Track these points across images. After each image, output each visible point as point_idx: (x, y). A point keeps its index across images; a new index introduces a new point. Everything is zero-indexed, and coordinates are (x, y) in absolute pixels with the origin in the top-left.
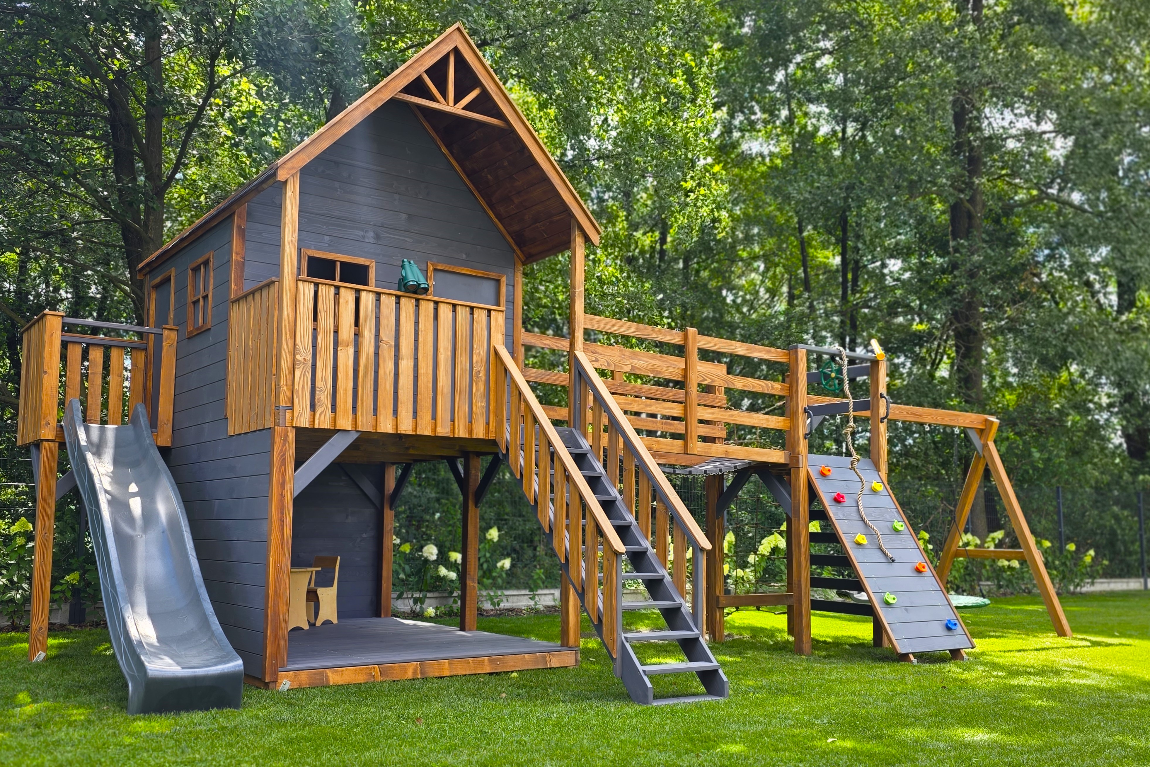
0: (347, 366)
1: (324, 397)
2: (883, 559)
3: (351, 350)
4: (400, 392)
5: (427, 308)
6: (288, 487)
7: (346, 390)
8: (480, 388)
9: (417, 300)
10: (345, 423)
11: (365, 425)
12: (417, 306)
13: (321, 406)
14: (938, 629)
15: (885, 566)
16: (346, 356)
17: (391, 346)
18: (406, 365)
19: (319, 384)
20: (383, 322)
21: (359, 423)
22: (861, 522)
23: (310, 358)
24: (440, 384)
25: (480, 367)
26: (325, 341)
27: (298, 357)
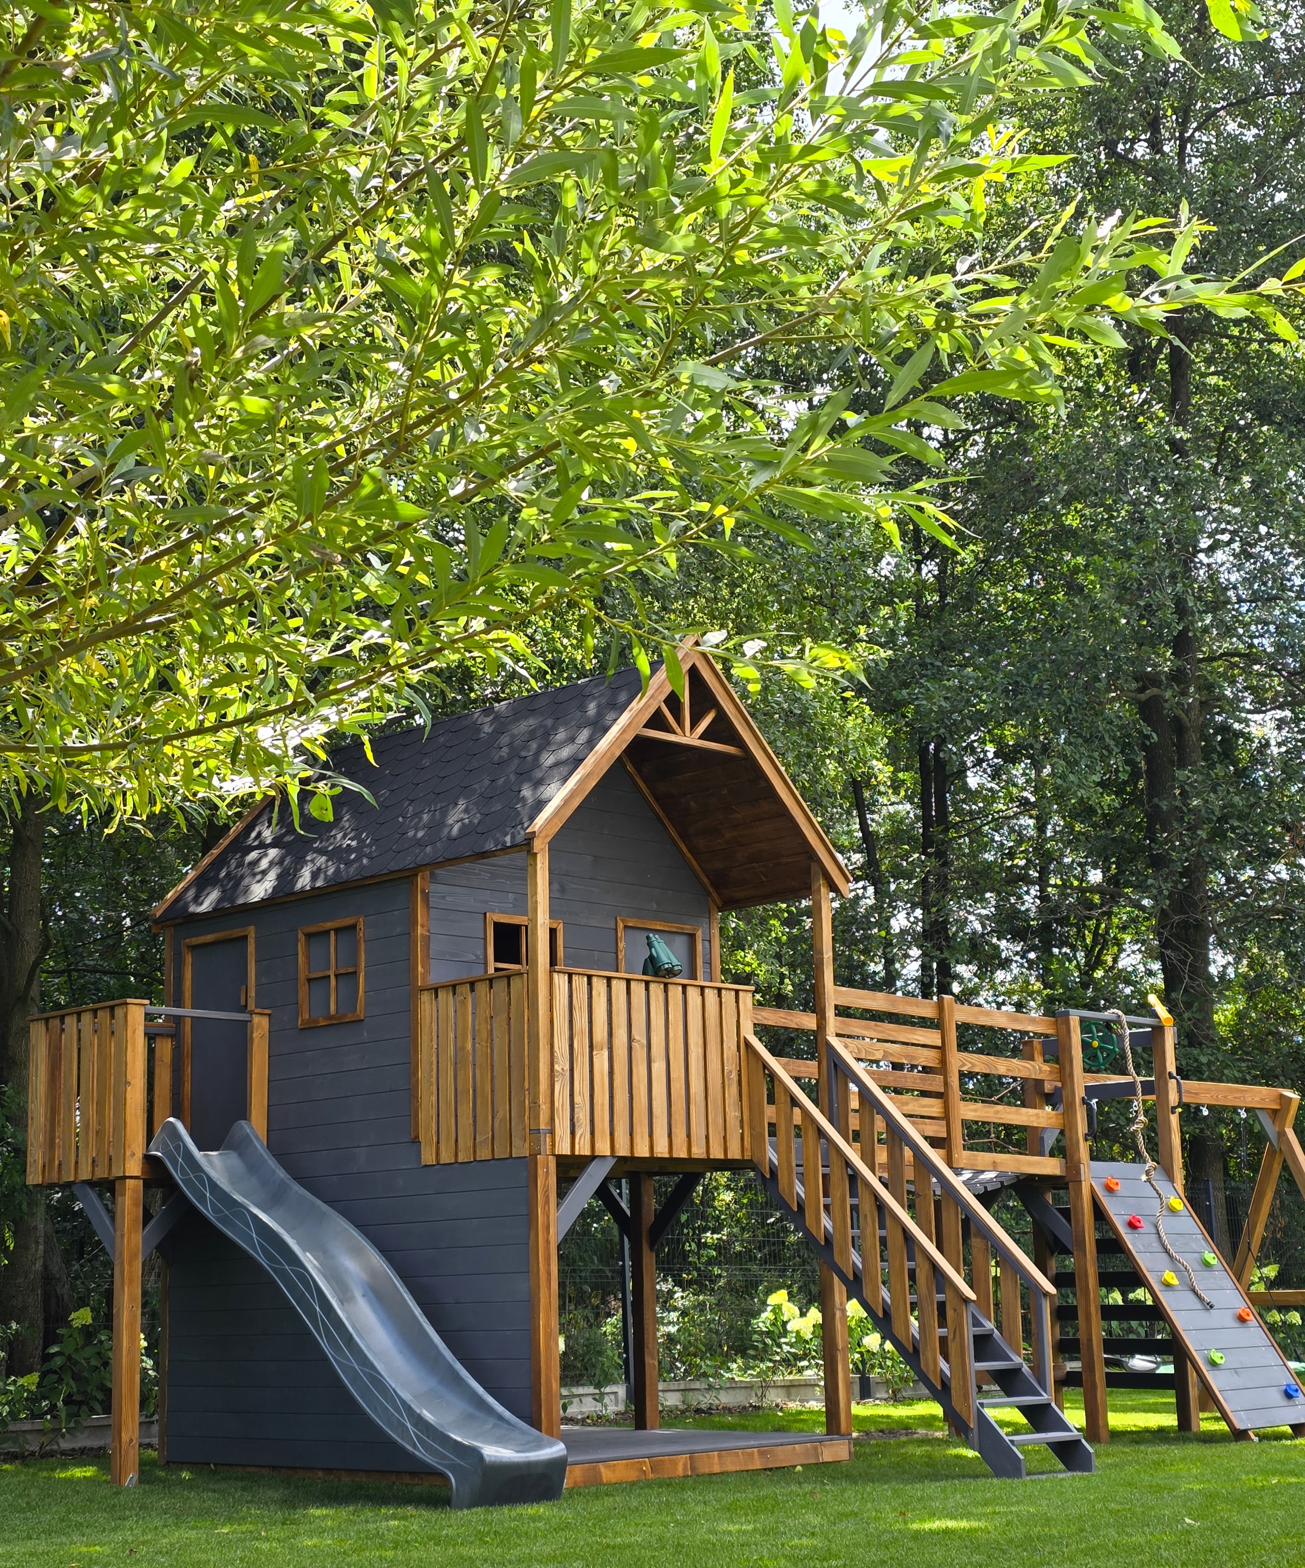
0: (602, 1074)
1: (583, 1116)
2: (1198, 1306)
3: (606, 1053)
4: (654, 1103)
5: (675, 992)
6: (553, 1229)
7: (603, 1104)
8: (732, 1091)
9: (666, 985)
10: (603, 1145)
11: (623, 1151)
12: (666, 991)
13: (580, 1127)
14: (1277, 1397)
15: (1203, 1314)
16: (602, 1062)
17: (643, 1045)
18: (659, 1067)
19: (577, 1098)
20: (634, 1015)
21: (617, 1146)
22: (1165, 1255)
23: (567, 1067)
24: (693, 1090)
25: (731, 1067)
26: (581, 1045)
27: (556, 1067)
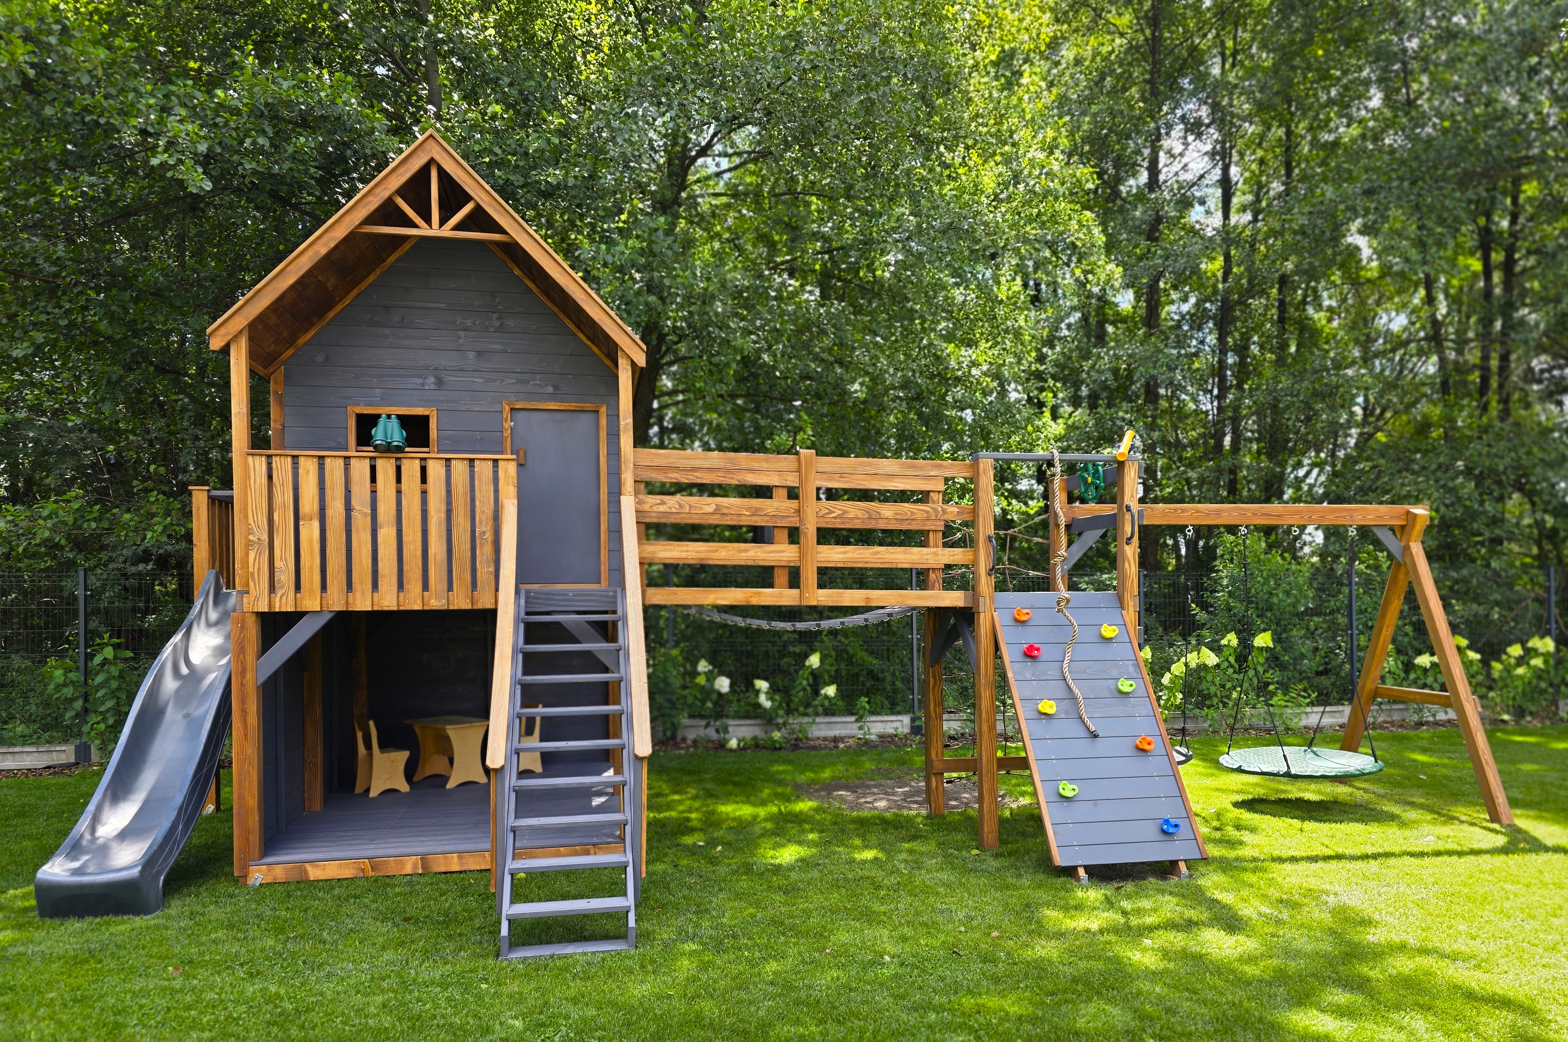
0: (311, 541)
1: (285, 576)
2: (1079, 734)
3: (316, 524)
4: (380, 564)
6: (249, 676)
7: (311, 568)
8: (486, 549)
10: (311, 603)
11: (338, 604)
12: (398, 465)
13: (282, 587)
15: (1079, 744)
16: (310, 531)
17: (365, 515)
18: (387, 534)
19: (278, 563)
20: (355, 489)
21: (330, 603)
23: (265, 537)
24: (432, 551)
25: (484, 528)
26: (283, 517)
27: (253, 538)
